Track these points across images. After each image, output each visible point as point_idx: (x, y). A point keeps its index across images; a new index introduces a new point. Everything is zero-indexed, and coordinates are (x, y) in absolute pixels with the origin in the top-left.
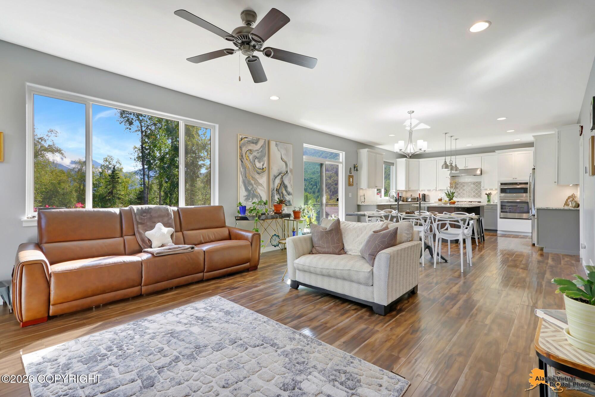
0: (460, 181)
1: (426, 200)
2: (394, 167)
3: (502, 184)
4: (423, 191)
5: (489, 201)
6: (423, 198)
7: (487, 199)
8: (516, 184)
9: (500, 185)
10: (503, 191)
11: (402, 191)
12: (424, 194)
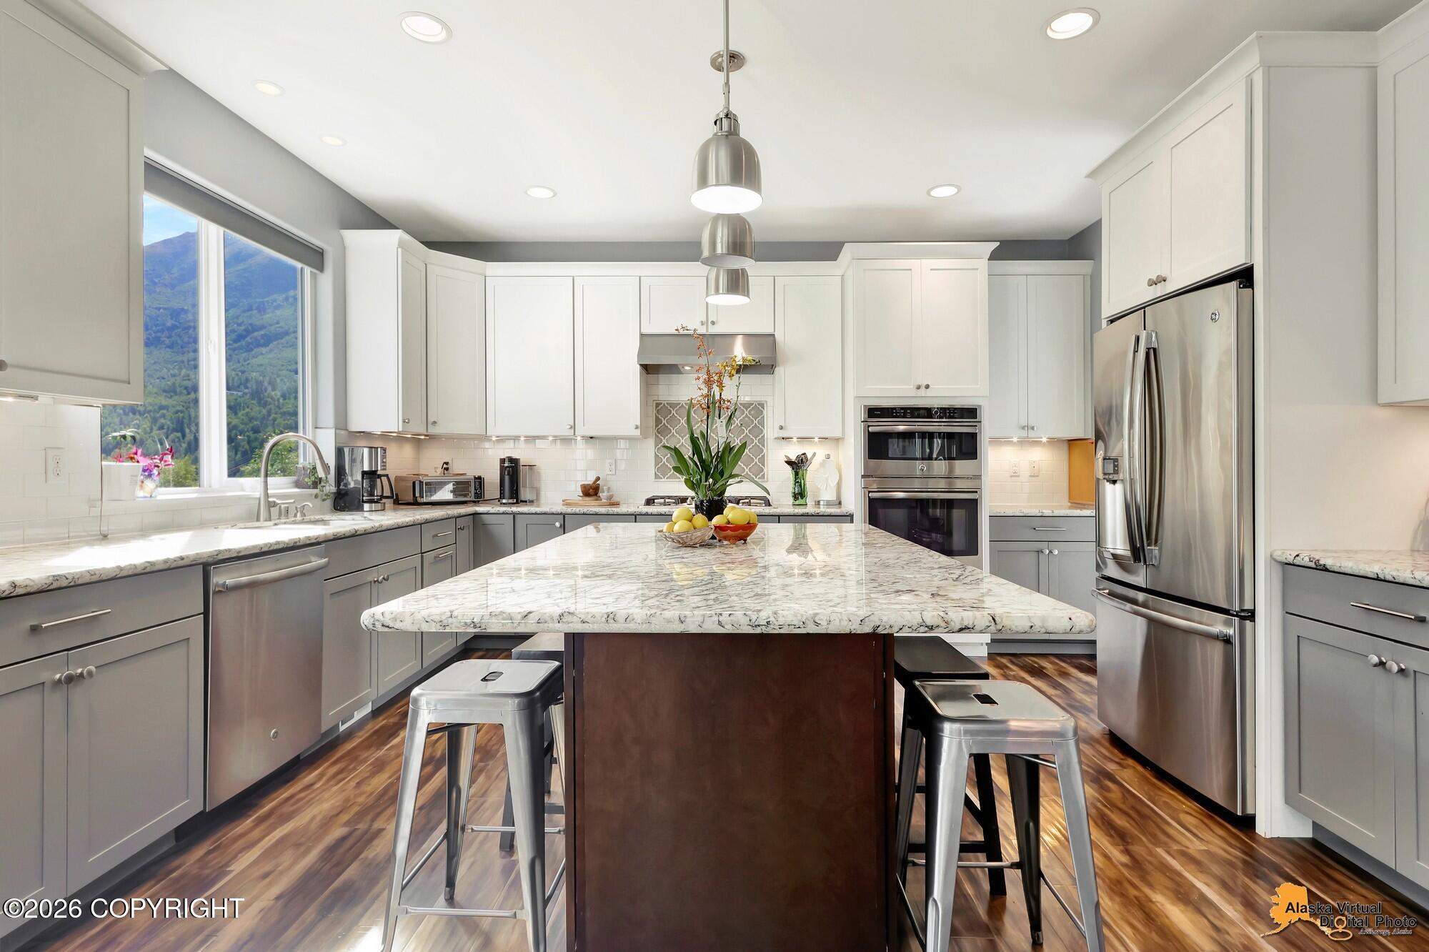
0: (673, 399)
1: (525, 494)
2: (326, 280)
3: (874, 412)
4: (511, 443)
5: (800, 495)
6: (507, 478)
7: (790, 487)
8: (927, 413)
9: (862, 415)
10: (877, 446)
11: (385, 436)
12: (511, 460)
